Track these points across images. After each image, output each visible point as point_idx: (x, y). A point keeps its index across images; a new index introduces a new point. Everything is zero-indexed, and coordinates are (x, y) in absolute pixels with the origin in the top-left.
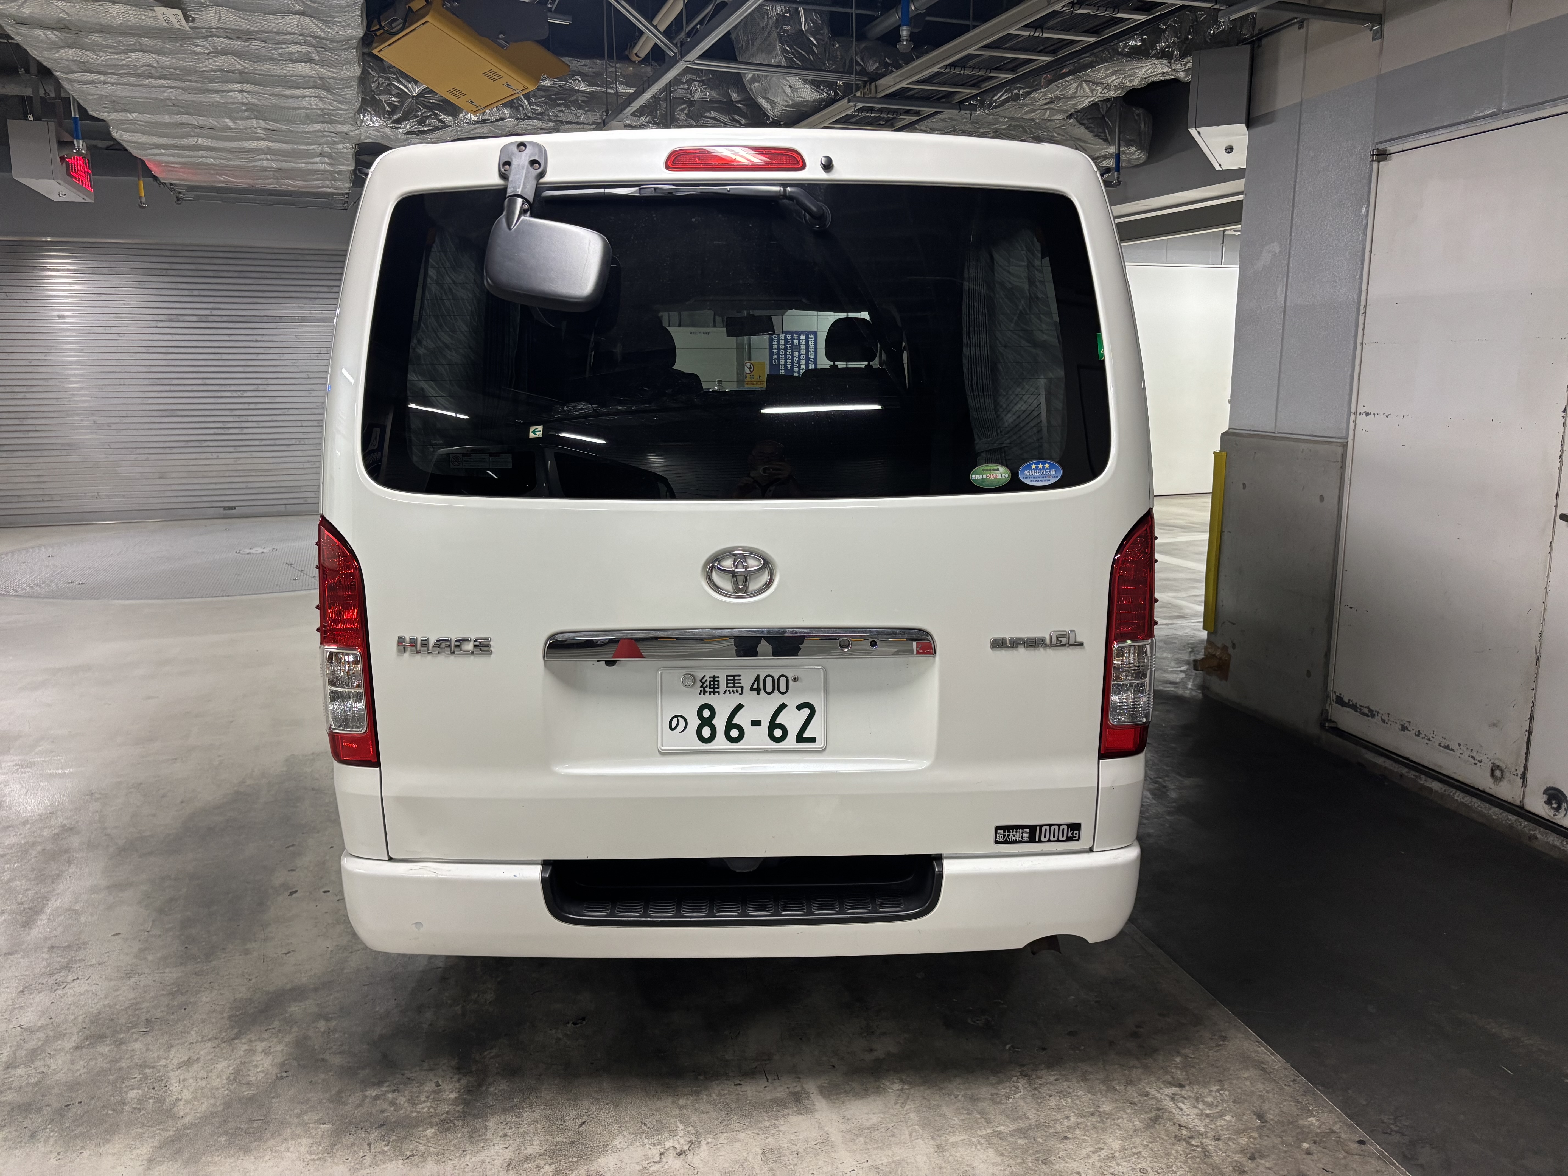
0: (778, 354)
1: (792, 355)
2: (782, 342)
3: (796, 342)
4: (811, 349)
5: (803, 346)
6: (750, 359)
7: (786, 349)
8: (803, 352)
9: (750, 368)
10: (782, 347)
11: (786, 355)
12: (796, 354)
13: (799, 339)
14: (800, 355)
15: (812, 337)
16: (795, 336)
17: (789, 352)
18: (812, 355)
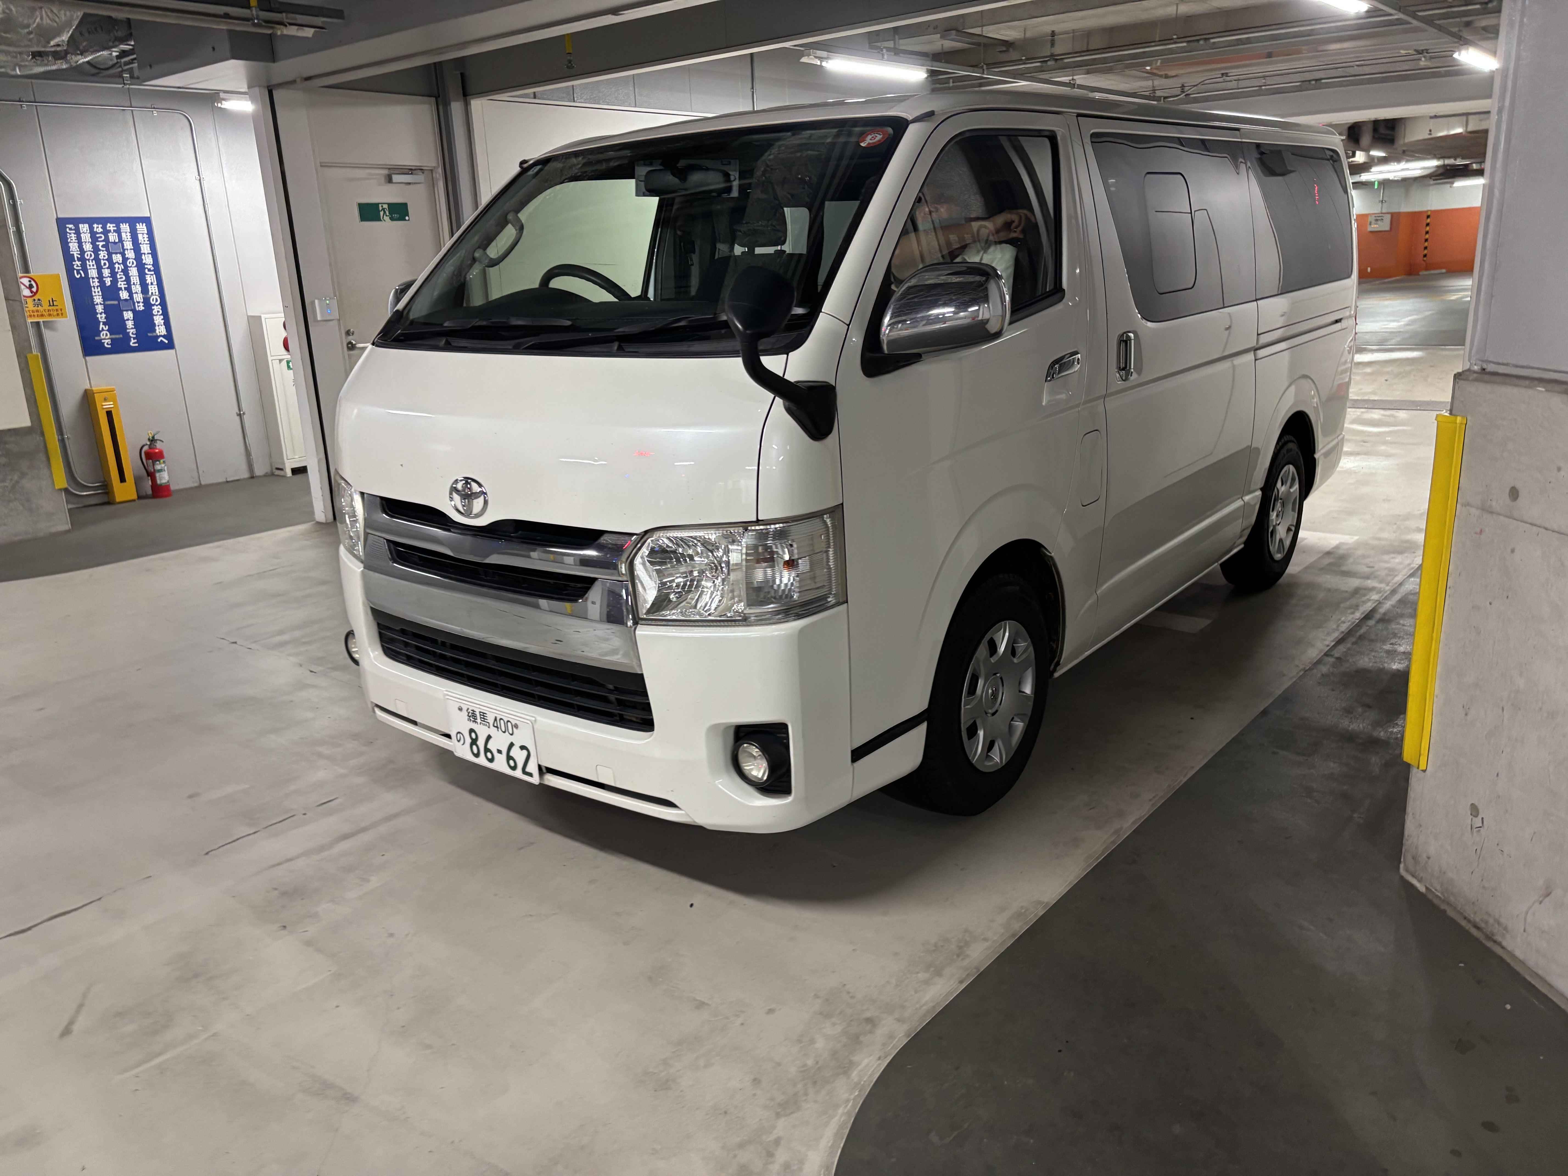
0: (82, 259)
1: (110, 259)
2: (86, 237)
3: (113, 237)
4: (145, 248)
5: (128, 245)
6: (26, 269)
7: (96, 250)
8: (130, 254)
9: (31, 287)
10: (88, 247)
11: (97, 260)
12: (117, 258)
13: (118, 231)
14: (125, 260)
15: (141, 228)
16: (111, 227)
17: (103, 254)
18: (148, 260)
